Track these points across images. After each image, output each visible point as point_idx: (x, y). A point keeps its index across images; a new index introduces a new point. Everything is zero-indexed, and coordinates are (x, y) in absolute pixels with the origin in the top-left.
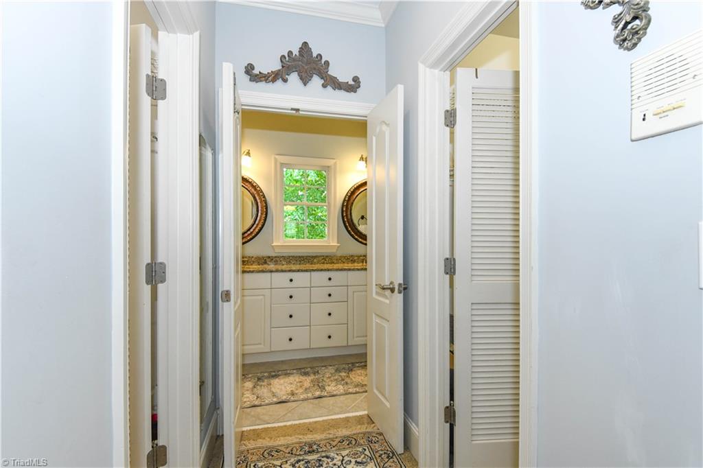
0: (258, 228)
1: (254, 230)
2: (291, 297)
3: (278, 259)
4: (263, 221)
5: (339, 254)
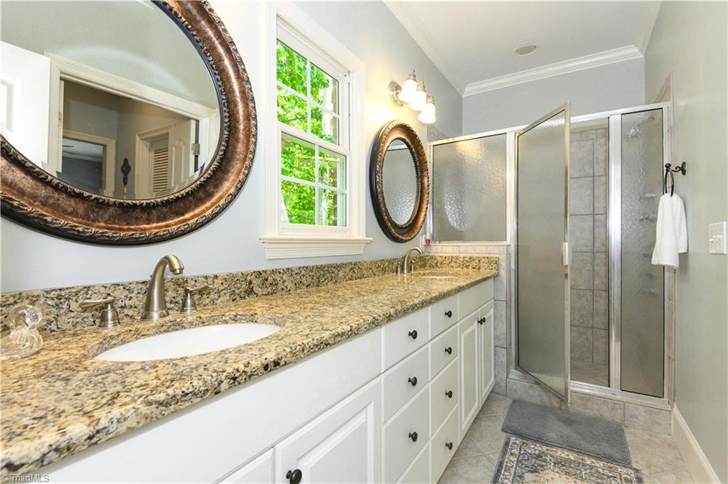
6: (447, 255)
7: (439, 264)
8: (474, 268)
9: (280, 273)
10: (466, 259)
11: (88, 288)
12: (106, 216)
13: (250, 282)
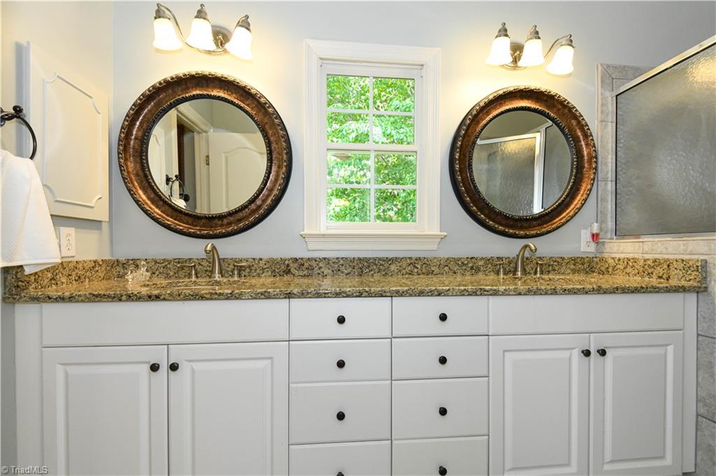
0: (272, 197)
1: (264, 201)
2: (341, 364)
3: (314, 264)
4: (280, 181)
5: (445, 253)
6: (622, 256)
7: (610, 270)
8: (660, 277)
9: (316, 261)
10: (648, 262)
11: (190, 259)
12: (201, 224)
13: (288, 265)
